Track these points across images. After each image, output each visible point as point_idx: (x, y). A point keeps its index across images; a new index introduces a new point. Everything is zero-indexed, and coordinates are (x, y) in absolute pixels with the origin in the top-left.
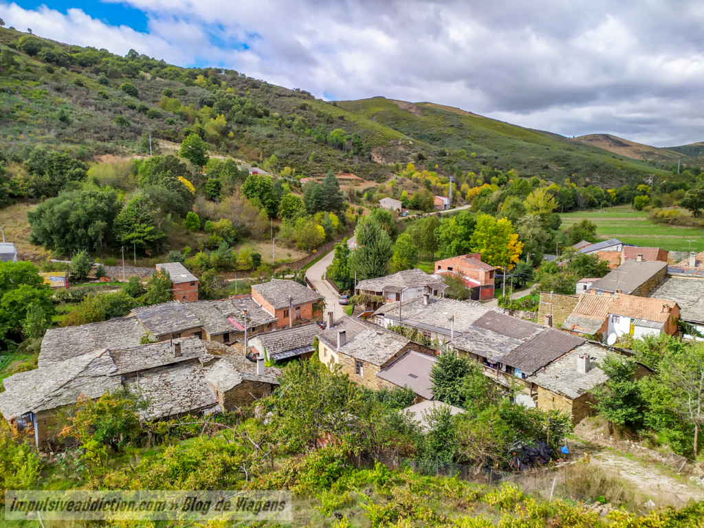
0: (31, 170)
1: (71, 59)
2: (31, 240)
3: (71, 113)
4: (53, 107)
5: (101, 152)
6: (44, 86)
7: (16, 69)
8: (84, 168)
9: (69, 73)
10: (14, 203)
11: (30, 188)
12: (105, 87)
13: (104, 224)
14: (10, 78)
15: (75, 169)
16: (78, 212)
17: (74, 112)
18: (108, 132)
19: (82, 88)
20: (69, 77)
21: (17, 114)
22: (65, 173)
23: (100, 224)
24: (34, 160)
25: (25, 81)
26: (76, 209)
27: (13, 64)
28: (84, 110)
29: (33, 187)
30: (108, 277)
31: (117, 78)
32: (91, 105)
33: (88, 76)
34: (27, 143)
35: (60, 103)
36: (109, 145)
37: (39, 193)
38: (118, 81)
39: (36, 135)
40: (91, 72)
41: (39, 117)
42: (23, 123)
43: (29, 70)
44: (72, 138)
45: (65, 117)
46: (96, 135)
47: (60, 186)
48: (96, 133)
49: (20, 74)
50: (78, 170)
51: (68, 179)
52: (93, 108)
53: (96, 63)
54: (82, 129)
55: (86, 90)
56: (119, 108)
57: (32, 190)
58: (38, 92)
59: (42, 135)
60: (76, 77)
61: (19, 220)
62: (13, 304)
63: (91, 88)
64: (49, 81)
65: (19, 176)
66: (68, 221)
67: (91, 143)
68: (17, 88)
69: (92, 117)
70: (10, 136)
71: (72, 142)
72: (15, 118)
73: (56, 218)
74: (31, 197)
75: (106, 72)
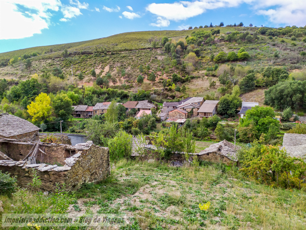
0: (264, 76)
1: (279, 32)
2: (264, 103)
3: (279, 53)
4: (272, 52)
5: (293, 68)
6: (268, 45)
7: (258, 40)
8: (287, 74)
9: (278, 38)
10: (257, 89)
11: (264, 83)
12: (295, 41)
13: (300, 96)
14: (256, 44)
15: (284, 74)
16: (289, 90)
17: (280, 53)
18: (297, 59)
19: (284, 43)
20: (278, 40)
21: (258, 56)
22: (279, 76)
23: (299, 95)
24: (266, 72)
25: (261, 44)
26: (287, 89)
27: (257, 38)
28: (285, 52)
29: (265, 82)
30: (300, 121)
31: (300, 37)
32: (288, 49)
33: (286, 38)
34: (262, 67)
35: (274, 50)
36: (297, 65)
37: (267, 85)
38: (301, 38)
39: (265, 63)
40: (288, 37)
41: (266, 57)
42: (260, 59)
43: (262, 40)
44: (280, 64)
45: (277, 55)
46: (291, 61)
47: (276, 82)
48: (290, 60)
49: (259, 42)
50: (285, 74)
51: (280, 79)
52: (289, 50)
53: (290, 32)
54: (284, 60)
55: (286, 44)
56: (302, 49)
57: (265, 83)
58: (266, 47)
59: (267, 63)
60: (281, 39)
61: (259, 95)
62: (263, 124)
63: (288, 42)
64: (270, 43)
65: (260, 78)
66: (283, 94)
67: (288, 65)
68: (258, 47)
69: (289, 54)
70: (255, 65)
71: (280, 65)
72: (257, 58)
73: (278, 92)
74: (264, 86)
75: (295, 35)
